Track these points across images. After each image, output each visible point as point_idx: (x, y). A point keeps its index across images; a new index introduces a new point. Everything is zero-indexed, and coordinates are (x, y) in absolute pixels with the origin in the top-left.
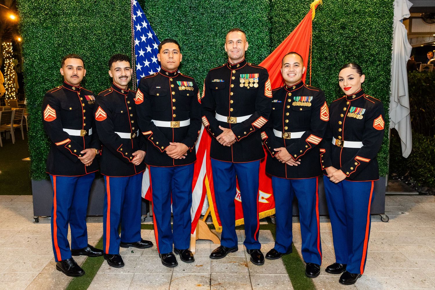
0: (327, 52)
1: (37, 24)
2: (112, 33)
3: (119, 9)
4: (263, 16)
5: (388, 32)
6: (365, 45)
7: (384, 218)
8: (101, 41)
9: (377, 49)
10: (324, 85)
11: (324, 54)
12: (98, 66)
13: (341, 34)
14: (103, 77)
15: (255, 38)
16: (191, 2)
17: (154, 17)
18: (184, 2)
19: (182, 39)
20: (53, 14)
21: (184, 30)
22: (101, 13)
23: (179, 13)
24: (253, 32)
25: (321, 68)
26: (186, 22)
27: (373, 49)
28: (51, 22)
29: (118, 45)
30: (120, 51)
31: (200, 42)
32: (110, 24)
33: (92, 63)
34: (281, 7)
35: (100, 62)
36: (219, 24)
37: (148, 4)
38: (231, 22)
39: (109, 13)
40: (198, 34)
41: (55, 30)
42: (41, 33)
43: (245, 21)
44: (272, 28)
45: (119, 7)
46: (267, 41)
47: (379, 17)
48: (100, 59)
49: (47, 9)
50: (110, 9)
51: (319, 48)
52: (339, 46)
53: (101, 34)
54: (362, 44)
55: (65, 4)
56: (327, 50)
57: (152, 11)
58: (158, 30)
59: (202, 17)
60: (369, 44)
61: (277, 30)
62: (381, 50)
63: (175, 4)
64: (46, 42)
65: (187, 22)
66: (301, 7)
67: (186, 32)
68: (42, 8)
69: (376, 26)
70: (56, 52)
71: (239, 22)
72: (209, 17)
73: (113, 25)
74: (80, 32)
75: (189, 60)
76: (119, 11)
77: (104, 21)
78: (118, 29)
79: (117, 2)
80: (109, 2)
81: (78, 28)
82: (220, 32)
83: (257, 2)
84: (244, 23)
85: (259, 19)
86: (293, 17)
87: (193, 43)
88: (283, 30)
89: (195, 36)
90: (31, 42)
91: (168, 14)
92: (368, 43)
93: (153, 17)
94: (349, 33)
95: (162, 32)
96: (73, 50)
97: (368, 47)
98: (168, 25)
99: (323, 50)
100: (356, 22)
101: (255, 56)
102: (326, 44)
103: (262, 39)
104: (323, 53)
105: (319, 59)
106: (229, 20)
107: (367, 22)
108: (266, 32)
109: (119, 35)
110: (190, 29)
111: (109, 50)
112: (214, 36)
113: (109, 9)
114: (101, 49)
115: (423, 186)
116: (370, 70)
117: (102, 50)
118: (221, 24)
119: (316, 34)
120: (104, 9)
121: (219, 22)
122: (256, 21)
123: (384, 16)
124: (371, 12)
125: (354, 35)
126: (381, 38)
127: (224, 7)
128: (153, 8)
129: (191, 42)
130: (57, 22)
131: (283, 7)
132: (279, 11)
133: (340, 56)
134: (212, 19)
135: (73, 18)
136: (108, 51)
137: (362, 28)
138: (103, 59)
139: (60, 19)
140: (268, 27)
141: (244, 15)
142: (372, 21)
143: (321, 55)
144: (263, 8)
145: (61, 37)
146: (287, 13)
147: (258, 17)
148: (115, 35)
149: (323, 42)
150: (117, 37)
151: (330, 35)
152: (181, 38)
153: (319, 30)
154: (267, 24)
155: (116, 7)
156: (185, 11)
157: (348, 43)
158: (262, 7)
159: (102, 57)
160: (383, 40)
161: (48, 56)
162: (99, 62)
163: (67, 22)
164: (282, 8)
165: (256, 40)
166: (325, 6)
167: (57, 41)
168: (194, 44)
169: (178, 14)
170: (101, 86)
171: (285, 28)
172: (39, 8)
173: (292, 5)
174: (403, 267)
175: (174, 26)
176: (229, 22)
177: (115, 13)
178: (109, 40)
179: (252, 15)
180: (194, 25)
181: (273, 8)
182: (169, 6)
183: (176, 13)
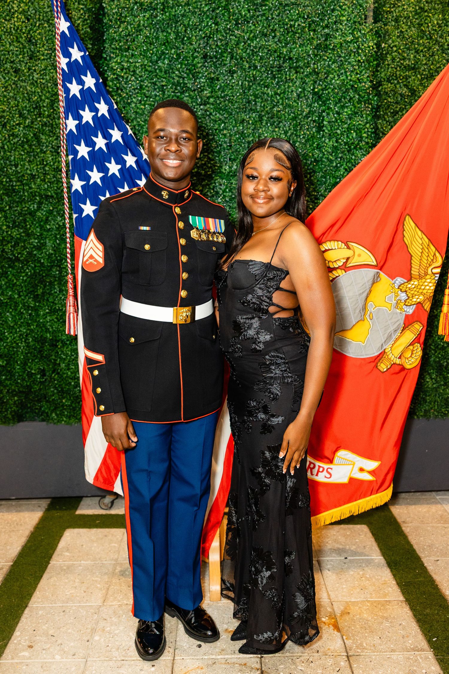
2: (32, 110)
3: (46, 56)
4: (362, 79)
8: (8, 128)
12: (4, 185)
14: (16, 210)
15: (342, 128)
16: (208, 44)
17: (125, 77)
18: (192, 44)
22: (6, 63)
23: (181, 67)
24: (339, 115)
26: (194, 90)
29: (46, 139)
30: (51, 151)
31: (225, 135)
32: (27, 90)
34: (401, 59)
35: (7, 176)
36: (268, 95)
37: (110, 46)
38: (292, 91)
39: (23, 65)
40: (221, 117)
43: (322, 90)
45: (46, 50)
46: (368, 135)
48: (7, 170)
50: (26, 55)
53: (7, 112)
57: (120, 63)
58: (133, 105)
59: (230, 78)
61: (390, 112)
63: (171, 49)
66: (441, 61)
71: (310, 91)
72: (246, 79)
73: (35, 92)
76: (47, 60)
77: (14, 84)
78: (44, 101)
79: (42, 39)
80: (22, 38)
82: (269, 114)
83: (349, 46)
84: (321, 95)
85: (353, 86)
86: (425, 83)
88: (401, 112)
91: (156, 70)
93: (123, 77)
98: (156, 95)
101: (341, 166)
103: (359, 131)
106: (289, 87)
108: (366, 114)
109: (49, 116)
110: (205, 105)
111: (25, 149)
112: (256, 122)
113: (24, 54)
114: (8, 146)
117: (12, 149)
118: (272, 95)
120: (13, 54)
121: (267, 90)
122: (346, 90)
127: (278, 56)
128: (122, 56)
131: (403, 59)
132: (396, 69)
134: (251, 84)
136: (24, 151)
138: (14, 170)
140: (371, 104)
141: (320, 75)
144: (362, 61)
146: (412, 73)
147: (350, 80)
148: (40, 114)
150: (45, 120)
154: (369, 96)
155: (39, 51)
156: (194, 65)
158: (360, 58)
159: (12, 165)
162: (5, 175)
164: (402, 62)
165: (345, 131)
169: (179, 71)
170: (12, 229)
171: (407, 107)
173: (424, 56)
176: (288, 92)
177: (37, 65)
178: (27, 127)
179: (338, 76)
180: (212, 97)
181: (383, 64)
182: (157, 51)
183: (172, 69)
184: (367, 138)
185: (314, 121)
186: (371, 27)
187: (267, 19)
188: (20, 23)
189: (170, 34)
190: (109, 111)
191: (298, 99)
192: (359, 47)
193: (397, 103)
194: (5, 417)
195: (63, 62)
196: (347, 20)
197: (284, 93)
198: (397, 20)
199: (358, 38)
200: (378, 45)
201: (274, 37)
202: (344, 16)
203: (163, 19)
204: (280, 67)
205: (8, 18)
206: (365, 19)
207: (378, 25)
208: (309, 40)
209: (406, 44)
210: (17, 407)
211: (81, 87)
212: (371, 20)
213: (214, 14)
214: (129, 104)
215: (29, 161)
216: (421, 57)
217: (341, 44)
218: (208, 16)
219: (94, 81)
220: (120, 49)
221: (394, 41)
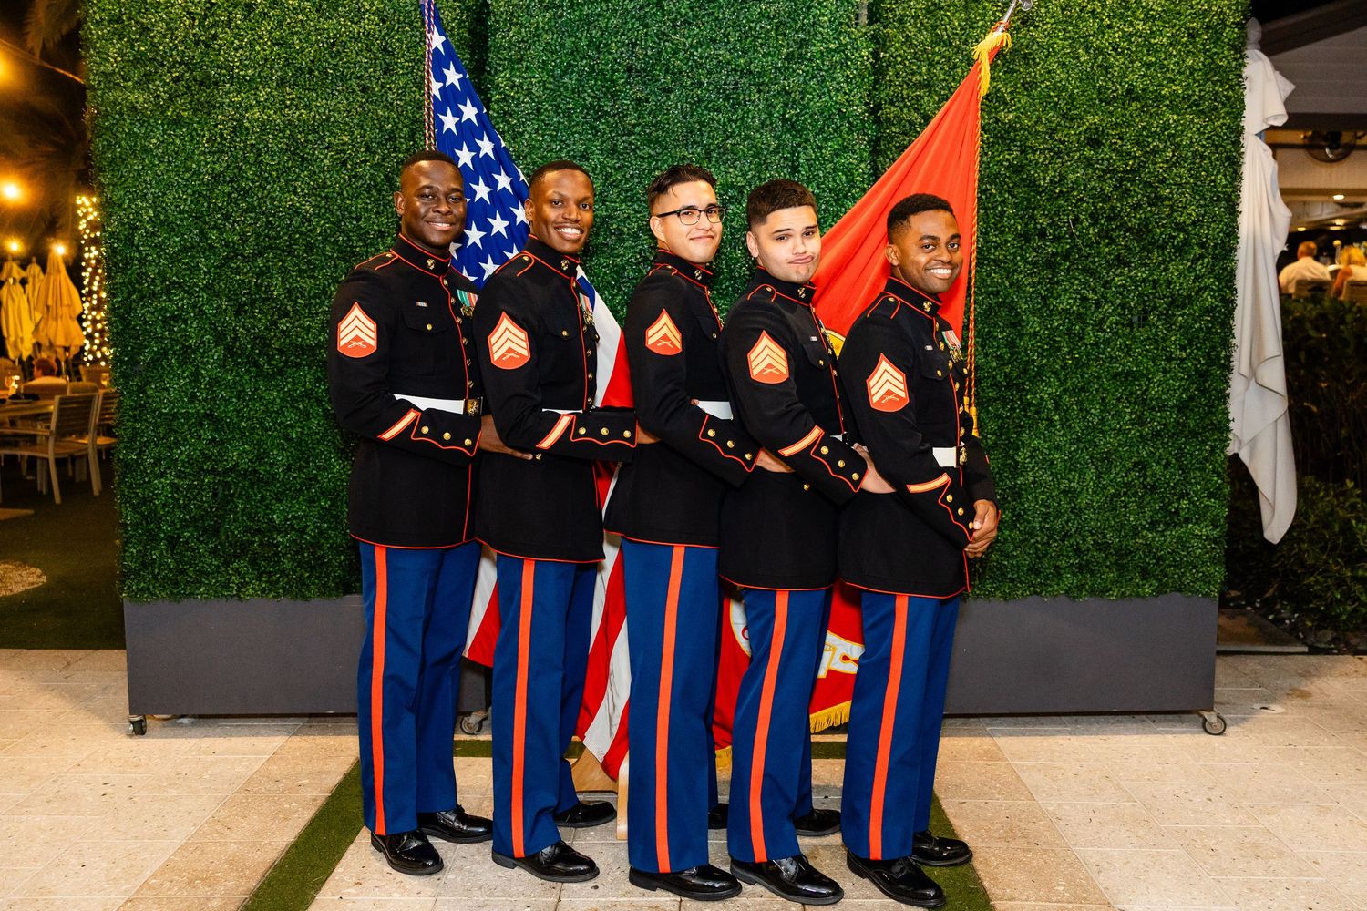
0: (1044, 214)
1: (147, 108)
2: (384, 142)
4: (852, 101)
5: (1228, 158)
6: (1158, 197)
7: (1211, 724)
8: (349, 167)
9: (1194, 211)
10: (1033, 314)
11: (1035, 220)
12: (340, 246)
13: (1089, 163)
15: (825, 169)
16: (633, 52)
17: (516, 97)
18: (611, 54)
19: (604, 167)
20: (199, 79)
21: (609, 138)
22: (350, 79)
23: (595, 84)
24: (821, 150)
25: (1027, 262)
26: (614, 115)
27: (1184, 208)
28: (190, 103)
32: (377, 115)
33: (320, 234)
34: (908, 74)
35: (345, 232)
36: (718, 122)
37: (496, 55)
39: (374, 80)
40: (652, 153)
41: (202, 130)
42: (158, 139)
43: (797, 115)
44: (878, 139)
47: (1202, 112)
48: (345, 225)
49: (180, 64)
50: (379, 68)
51: (1022, 202)
52: (1082, 198)
53: (349, 144)
54: (1151, 192)
55: (236, 50)
56: (1044, 210)
57: (509, 79)
58: (527, 136)
59: (665, 98)
60: (1171, 193)
62: (1206, 212)
63: (582, 59)
64: (176, 166)
65: (618, 113)
67: (615, 145)
68: (163, 58)
69: (1191, 138)
70: (207, 199)
71: (777, 117)
72: (687, 100)
73: (389, 118)
74: (285, 137)
75: (622, 233)
77: (360, 107)
78: (402, 130)
80: (374, 45)
81: (278, 125)
82: (720, 148)
83: (833, 56)
84: (795, 122)
85: (840, 110)
87: (636, 180)
89: (641, 157)
90: (126, 167)
91: (559, 87)
92: (1168, 191)
93: (513, 97)
94: (1111, 158)
95: (541, 143)
96: (260, 195)
97: (1167, 203)
98: (559, 123)
99: (1034, 210)
100: (1132, 126)
102: (1043, 191)
104: (1032, 218)
105: (1021, 236)
106: (749, 111)
107: (1165, 127)
108: (859, 149)
109: (407, 151)
110: (629, 135)
111: (372, 195)
113: (376, 67)
114: (347, 192)
115: (1319, 628)
116: (1172, 273)
117: (353, 196)
118: (724, 123)
119: (1014, 159)
120: (360, 67)
121: (718, 115)
122: (830, 115)
123: (1216, 109)
124: (1178, 97)
125: (1127, 165)
126: (1207, 176)
127: (732, 70)
128: (512, 69)
129: (632, 176)
130: (211, 107)
131: (911, 74)
132: (902, 86)
133: (1083, 228)
134: (694, 107)
135: (262, 95)
137: (1149, 143)
138: (354, 225)
139: (221, 96)
140: (868, 135)
141: (793, 95)
142: (1182, 125)
143: (1026, 225)
144: (851, 76)
145: (223, 152)
146: (924, 93)
147: (836, 103)
148: (395, 149)
149: (1034, 185)
151: (1055, 163)
152: (600, 163)
153: (1021, 146)
154: (864, 125)
155: (396, 63)
156: (613, 81)
157: (1108, 189)
158: (848, 72)
159: (353, 218)
160: (1212, 181)
161: (180, 213)
162: (341, 232)
163: (241, 106)
164: (910, 77)
165: (829, 173)
166: (1041, 75)
167: (209, 165)
168: (640, 182)
169: (592, 89)
172: (155, 59)
173: (941, 69)
174: (1277, 875)
175: (577, 125)
176: (748, 118)
177: (393, 82)
178: (376, 165)
179: (819, 96)
180: (639, 125)
181: (884, 78)
182: (562, 62)
183: (583, 86)
184: (862, 182)
185: (786, 159)
186: (864, 30)
187: (717, 19)
188: (373, 27)
189: (580, 39)
190: (494, 150)
191: (762, 128)
192: (848, 58)
193: (905, 134)
194: (325, 586)
195: (436, 87)
196: (830, 21)
197: (742, 119)
198: (901, 21)
199: (845, 45)
200: (875, 54)
201: (726, 44)
202: (824, 15)
203: (571, 20)
204: (736, 83)
205: (355, 19)
206: (857, 19)
207: (875, 26)
208: (775, 47)
209: (916, 53)
210: (343, 570)
211: (457, 119)
212: (864, 20)
213: (642, 13)
214: (522, 134)
215: (377, 213)
216: (936, 70)
217: (822, 53)
218: (633, 17)
219: (475, 111)
220: (511, 61)
221: (896, 48)
